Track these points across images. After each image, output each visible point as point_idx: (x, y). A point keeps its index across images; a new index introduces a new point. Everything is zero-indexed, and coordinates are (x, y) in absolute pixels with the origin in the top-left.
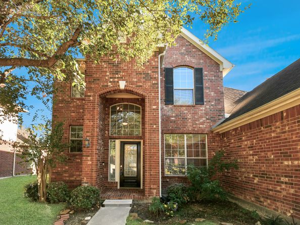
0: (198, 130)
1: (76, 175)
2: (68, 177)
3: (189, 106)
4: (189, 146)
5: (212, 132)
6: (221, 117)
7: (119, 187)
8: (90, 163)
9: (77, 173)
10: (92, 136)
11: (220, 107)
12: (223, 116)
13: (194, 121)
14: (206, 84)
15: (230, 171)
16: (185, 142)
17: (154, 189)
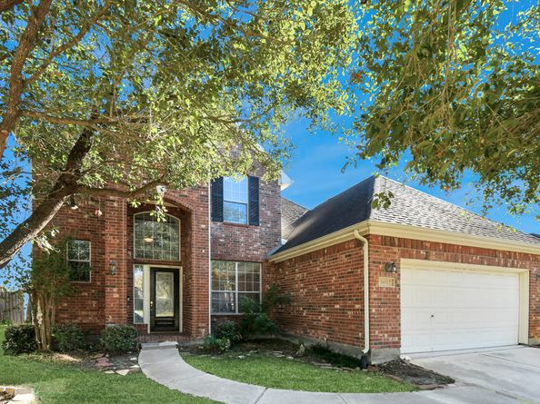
0: (252, 258)
1: (82, 316)
2: (67, 318)
3: (242, 226)
4: (241, 277)
5: (267, 261)
6: (277, 243)
7: (149, 332)
8: (116, 296)
9: (84, 313)
10: (119, 260)
11: (276, 231)
12: (280, 242)
13: (248, 245)
14: (262, 200)
15: (284, 306)
16: (237, 272)
17: (202, 328)
